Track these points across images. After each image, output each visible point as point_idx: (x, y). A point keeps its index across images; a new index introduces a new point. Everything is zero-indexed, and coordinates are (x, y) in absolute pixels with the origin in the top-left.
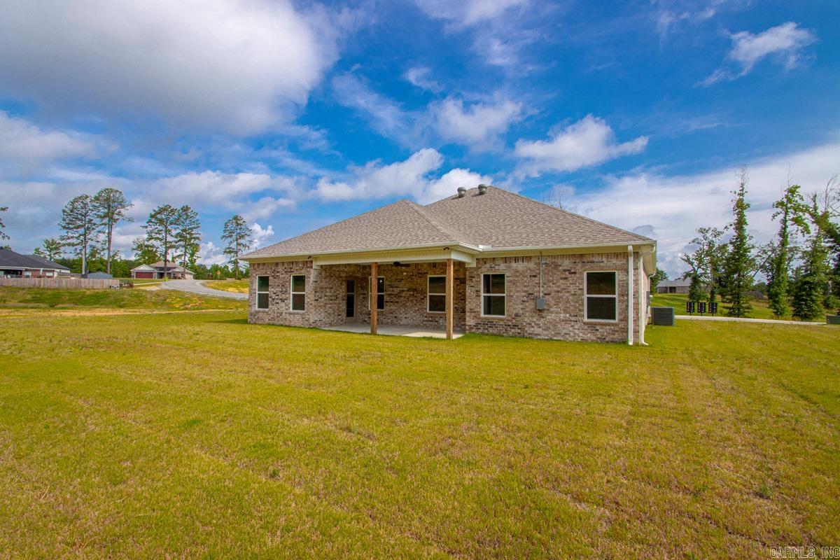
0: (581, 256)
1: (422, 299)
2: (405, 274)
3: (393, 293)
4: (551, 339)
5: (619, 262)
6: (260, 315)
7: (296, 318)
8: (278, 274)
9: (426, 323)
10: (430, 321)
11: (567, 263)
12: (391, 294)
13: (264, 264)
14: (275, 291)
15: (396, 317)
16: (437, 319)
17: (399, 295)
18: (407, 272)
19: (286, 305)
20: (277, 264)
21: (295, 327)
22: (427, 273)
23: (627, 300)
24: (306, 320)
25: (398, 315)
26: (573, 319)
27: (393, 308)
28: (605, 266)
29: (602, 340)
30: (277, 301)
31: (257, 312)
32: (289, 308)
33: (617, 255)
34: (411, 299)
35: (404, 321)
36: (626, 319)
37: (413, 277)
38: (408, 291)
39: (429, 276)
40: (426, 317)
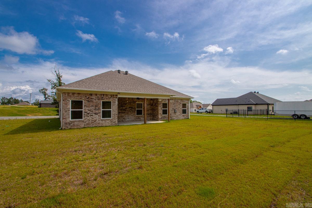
0: (182, 99)
1: (134, 111)
2: (128, 102)
3: (123, 109)
4: (177, 120)
5: (187, 101)
6: (76, 123)
7: (107, 121)
8: (92, 100)
9: (136, 119)
10: (137, 118)
11: (179, 101)
12: (121, 110)
13: (79, 93)
14: (89, 109)
15: (124, 118)
16: (140, 118)
17: (125, 110)
18: (128, 101)
19: (99, 116)
20: (91, 95)
21: (106, 126)
22: (136, 102)
23: (189, 110)
24: (114, 122)
25: (125, 117)
26: (181, 114)
27: (123, 115)
28: (185, 102)
29: (185, 118)
30: (92, 114)
31: (72, 122)
32: (101, 117)
33: (187, 100)
34: (130, 111)
35: (127, 120)
36: (188, 114)
37: (131, 103)
38: (129, 108)
39: (137, 103)
40: (136, 117)
